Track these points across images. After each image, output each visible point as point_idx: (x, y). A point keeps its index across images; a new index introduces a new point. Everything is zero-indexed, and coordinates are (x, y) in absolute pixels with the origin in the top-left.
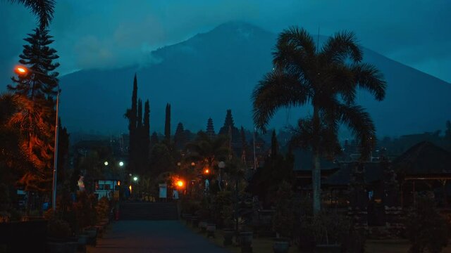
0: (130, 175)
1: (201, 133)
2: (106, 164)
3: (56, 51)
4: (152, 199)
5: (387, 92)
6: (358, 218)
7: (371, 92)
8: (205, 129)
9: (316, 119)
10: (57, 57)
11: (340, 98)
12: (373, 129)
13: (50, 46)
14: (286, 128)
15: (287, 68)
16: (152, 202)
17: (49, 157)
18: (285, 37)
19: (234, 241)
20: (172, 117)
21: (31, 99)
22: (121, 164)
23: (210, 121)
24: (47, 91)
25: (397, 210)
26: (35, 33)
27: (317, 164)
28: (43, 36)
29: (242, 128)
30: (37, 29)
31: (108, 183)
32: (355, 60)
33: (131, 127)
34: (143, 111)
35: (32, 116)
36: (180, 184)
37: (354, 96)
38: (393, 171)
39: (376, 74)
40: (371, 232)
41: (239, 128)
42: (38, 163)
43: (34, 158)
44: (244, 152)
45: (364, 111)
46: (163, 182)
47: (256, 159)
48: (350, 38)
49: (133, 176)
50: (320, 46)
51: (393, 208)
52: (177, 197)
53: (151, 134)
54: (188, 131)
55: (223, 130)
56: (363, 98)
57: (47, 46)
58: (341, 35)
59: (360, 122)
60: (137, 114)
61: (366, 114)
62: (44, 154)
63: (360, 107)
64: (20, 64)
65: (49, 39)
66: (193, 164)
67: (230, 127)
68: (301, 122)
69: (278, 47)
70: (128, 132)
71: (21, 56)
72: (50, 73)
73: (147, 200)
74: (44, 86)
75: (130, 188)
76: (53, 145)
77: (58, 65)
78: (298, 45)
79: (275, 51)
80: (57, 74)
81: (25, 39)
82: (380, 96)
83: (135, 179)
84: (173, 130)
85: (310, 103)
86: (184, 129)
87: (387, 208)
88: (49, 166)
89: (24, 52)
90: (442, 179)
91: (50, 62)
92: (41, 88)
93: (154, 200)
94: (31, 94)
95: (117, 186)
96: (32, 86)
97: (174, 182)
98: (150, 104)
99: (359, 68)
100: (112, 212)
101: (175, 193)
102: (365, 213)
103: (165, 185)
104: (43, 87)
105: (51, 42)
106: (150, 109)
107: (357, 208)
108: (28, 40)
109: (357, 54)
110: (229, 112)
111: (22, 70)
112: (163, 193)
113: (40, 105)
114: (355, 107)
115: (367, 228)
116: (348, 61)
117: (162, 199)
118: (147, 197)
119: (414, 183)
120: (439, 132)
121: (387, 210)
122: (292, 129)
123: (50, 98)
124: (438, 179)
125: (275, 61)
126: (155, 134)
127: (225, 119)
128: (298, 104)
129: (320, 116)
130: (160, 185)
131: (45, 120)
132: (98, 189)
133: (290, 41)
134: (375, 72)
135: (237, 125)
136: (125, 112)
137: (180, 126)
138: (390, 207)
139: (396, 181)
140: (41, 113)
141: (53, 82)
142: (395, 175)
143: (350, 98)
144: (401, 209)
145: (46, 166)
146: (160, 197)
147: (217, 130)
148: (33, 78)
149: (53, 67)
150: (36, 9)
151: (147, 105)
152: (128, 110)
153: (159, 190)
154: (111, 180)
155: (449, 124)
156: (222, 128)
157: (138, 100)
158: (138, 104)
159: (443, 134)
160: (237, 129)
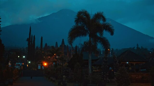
1: (53, 47)
2: (19, 57)
4: (36, 69)
5: (115, 32)
6: (105, 76)
7: (109, 32)
8: (55, 45)
9: (90, 42)
11: (98, 34)
12: (109, 45)
18: (80, 13)
19: (61, 84)
22: (24, 57)
23: (57, 43)
27: (90, 57)
31: (19, 63)
32: (104, 21)
33: (29, 44)
34: (33, 39)
36: (45, 64)
37: (103, 34)
39: (111, 26)
40: (109, 81)
44: (68, 53)
45: (107, 39)
48: (102, 14)
49: (29, 61)
52: (43, 69)
54: (49, 46)
55: (61, 46)
56: (106, 34)
58: (99, 13)
59: (105, 43)
60: (31, 40)
61: (107, 40)
66: (49, 57)
67: (63, 45)
68: (85, 42)
70: (27, 46)
75: (27, 65)
78: (84, 16)
82: (112, 34)
83: (29, 62)
85: (88, 36)
86: (48, 45)
87: (115, 73)
90: (134, 63)
93: (36, 70)
95: (22, 65)
97: (43, 64)
98: (35, 36)
99: (105, 24)
100: (20, 73)
101: (43, 67)
102: (107, 74)
103: (40, 64)
106: (35, 38)
107: (105, 73)
109: (104, 19)
110: (63, 40)
112: (39, 67)
114: (103, 38)
115: (108, 79)
116: (101, 22)
117: (39, 69)
118: (33, 69)
119: (124, 64)
120: (134, 47)
122: (82, 45)
125: (76, 21)
126: (37, 47)
127: (61, 42)
128: (84, 36)
130: (38, 65)
132: (16, 66)
133: (82, 14)
134: (110, 26)
136: (26, 39)
137: (46, 44)
138: (116, 72)
139: (118, 64)
142: (118, 61)
143: (101, 34)
147: (59, 46)
151: (34, 36)
152: (28, 39)
153: (38, 66)
154: (20, 62)
155: (138, 45)
156: (60, 45)
157: (31, 35)
158: (31, 36)
159: (136, 48)
160: (66, 45)
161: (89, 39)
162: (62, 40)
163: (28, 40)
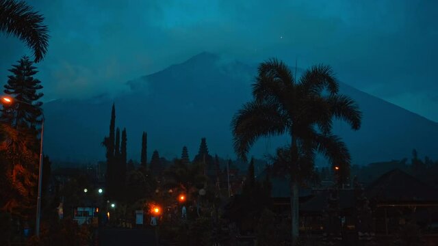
0: (108, 202)
1: (176, 160)
2: (86, 191)
3: (40, 82)
4: (129, 225)
5: (363, 121)
8: (180, 157)
9: (294, 148)
10: (41, 87)
11: (316, 128)
12: (349, 157)
13: (35, 77)
14: (266, 156)
15: (266, 99)
16: (129, 228)
17: (32, 184)
20: (148, 145)
21: (15, 128)
22: (100, 191)
23: (185, 149)
24: (31, 120)
25: (370, 236)
26: (19, 64)
27: (295, 192)
28: (27, 67)
29: (216, 156)
30: (22, 60)
31: (87, 209)
32: (332, 92)
33: (109, 155)
34: (121, 140)
35: (16, 144)
36: (156, 210)
37: (330, 126)
38: (365, 198)
39: (352, 105)
41: (214, 156)
42: (23, 191)
43: (20, 186)
44: (218, 179)
45: (341, 140)
46: (139, 209)
47: (229, 186)
48: (326, 70)
49: (111, 203)
50: (297, 78)
51: (366, 233)
52: (155, 223)
53: (127, 162)
54: (163, 159)
55: (198, 158)
56: (339, 127)
57: (31, 76)
58: (318, 68)
59: (336, 151)
60: (115, 142)
61: (341, 144)
62: (27, 181)
63: (336, 136)
64: (4, 94)
65: (33, 70)
66: (171, 191)
67: (204, 155)
68: (279, 151)
69: (258, 79)
70: (105, 159)
71: (5, 86)
72: (34, 103)
73: (124, 226)
74: (28, 115)
75: (108, 214)
76: (37, 174)
77: (42, 95)
79: (255, 83)
80: (41, 104)
81: (10, 70)
82: (356, 125)
83: (113, 205)
84: (149, 158)
86: (160, 157)
87: (360, 234)
88: (32, 193)
89: (9, 82)
90: (412, 205)
91: (35, 92)
92: (25, 118)
93: (131, 227)
94: (14, 123)
95: (96, 213)
96: (16, 115)
97: (150, 209)
98: (127, 132)
99: (335, 99)
100: (91, 238)
101: (153, 219)
102: (339, 239)
103: (142, 212)
104: (27, 117)
105: (35, 73)
106: (127, 137)
107: (332, 234)
108: (13, 71)
109: (333, 86)
110: (204, 141)
111: (7, 100)
112: (140, 220)
113: (24, 134)
114: (331, 137)
116: (325, 93)
117: (138, 225)
118: (124, 223)
119: (386, 210)
120: (405, 160)
121: (361, 237)
122: (271, 158)
123: (33, 127)
124: (409, 205)
125: (255, 93)
126: (131, 161)
127: (199, 147)
128: (277, 134)
129: (298, 145)
130: (137, 212)
131: (28, 148)
132: (77, 215)
134: (350, 103)
135: (211, 153)
136: (102, 140)
137: (156, 154)
138: (363, 233)
139: (369, 208)
140: (25, 142)
141: (37, 111)
142: (368, 202)
143: (327, 128)
144: (374, 235)
145: (29, 193)
146: (137, 223)
147: (191, 158)
148: (17, 108)
149: (37, 97)
150: (30, 43)
151: (124, 133)
152: (106, 138)
153: (136, 217)
154: (90, 207)
155: (415, 153)
156: (196, 156)
157: (116, 129)
158: (115, 132)
159: (409, 162)
160: (211, 156)
161: (290, 142)
162: (201, 141)
163: (108, 142)
